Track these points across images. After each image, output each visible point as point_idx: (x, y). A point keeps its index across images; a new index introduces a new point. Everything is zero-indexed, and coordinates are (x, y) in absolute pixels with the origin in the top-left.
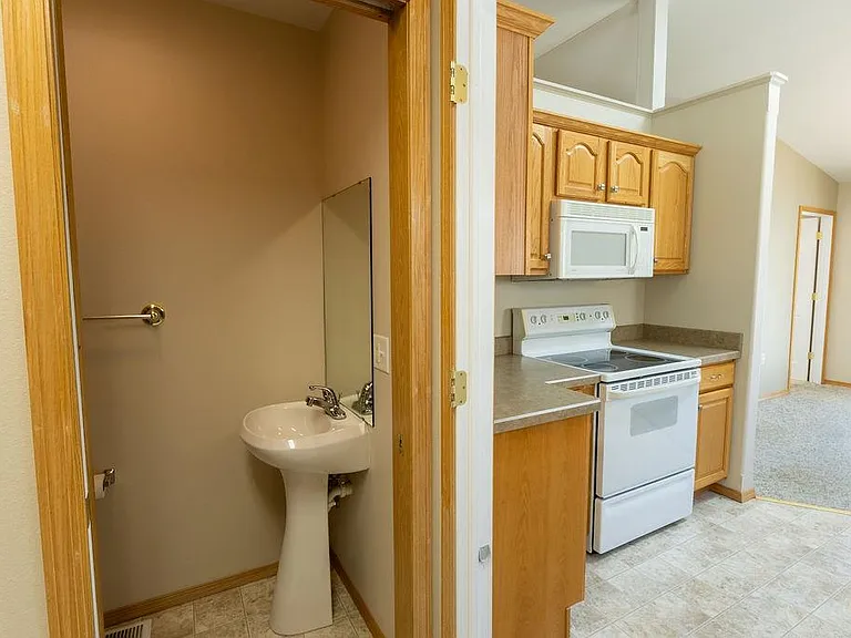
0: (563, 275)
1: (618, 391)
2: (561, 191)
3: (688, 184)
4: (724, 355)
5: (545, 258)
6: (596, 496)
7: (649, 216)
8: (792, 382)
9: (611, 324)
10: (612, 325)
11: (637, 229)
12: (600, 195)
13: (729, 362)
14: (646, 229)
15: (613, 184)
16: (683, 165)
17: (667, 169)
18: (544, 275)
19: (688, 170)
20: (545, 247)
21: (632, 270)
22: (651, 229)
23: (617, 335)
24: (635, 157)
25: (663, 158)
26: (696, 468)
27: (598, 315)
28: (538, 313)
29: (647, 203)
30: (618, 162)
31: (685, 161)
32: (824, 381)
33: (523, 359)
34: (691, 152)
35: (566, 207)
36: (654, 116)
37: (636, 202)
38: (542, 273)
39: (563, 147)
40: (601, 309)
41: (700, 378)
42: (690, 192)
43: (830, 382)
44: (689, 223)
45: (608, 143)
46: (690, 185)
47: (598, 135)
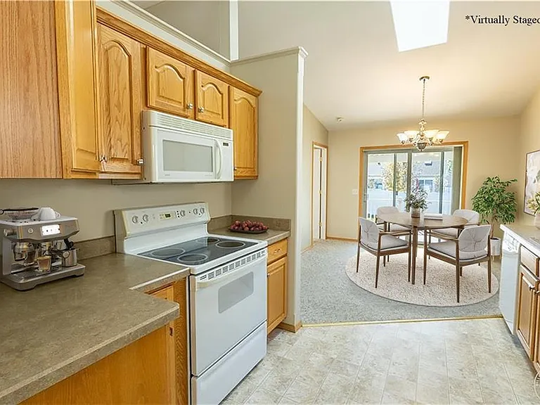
0: (156, 179)
1: (206, 280)
2: (152, 103)
3: (255, 115)
4: (281, 235)
5: (137, 164)
6: (192, 376)
7: (228, 135)
8: (314, 240)
9: (206, 217)
10: (208, 219)
11: (221, 145)
12: (190, 112)
13: (284, 239)
14: (227, 145)
15: (200, 106)
16: (251, 102)
17: (239, 102)
18: (139, 180)
19: (254, 106)
20: (137, 153)
21: (218, 175)
22: (231, 144)
23: (212, 225)
24: (216, 87)
25: (237, 94)
26: (268, 320)
27: (196, 211)
28: (140, 214)
29: (227, 125)
30: (204, 89)
31: (252, 99)
32: (327, 238)
33: (126, 258)
34: (256, 93)
35: (156, 117)
36: (231, 65)
37: (218, 123)
38: (136, 177)
39: (151, 64)
40: (198, 206)
41: (267, 255)
42: (256, 121)
43: (330, 238)
44: (256, 144)
45: (194, 71)
46: (256, 116)
47: (186, 62)
